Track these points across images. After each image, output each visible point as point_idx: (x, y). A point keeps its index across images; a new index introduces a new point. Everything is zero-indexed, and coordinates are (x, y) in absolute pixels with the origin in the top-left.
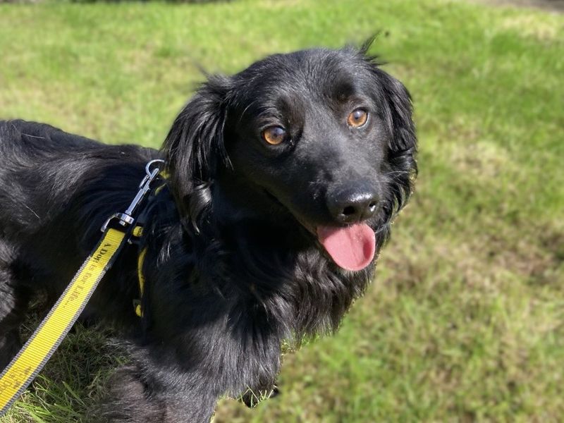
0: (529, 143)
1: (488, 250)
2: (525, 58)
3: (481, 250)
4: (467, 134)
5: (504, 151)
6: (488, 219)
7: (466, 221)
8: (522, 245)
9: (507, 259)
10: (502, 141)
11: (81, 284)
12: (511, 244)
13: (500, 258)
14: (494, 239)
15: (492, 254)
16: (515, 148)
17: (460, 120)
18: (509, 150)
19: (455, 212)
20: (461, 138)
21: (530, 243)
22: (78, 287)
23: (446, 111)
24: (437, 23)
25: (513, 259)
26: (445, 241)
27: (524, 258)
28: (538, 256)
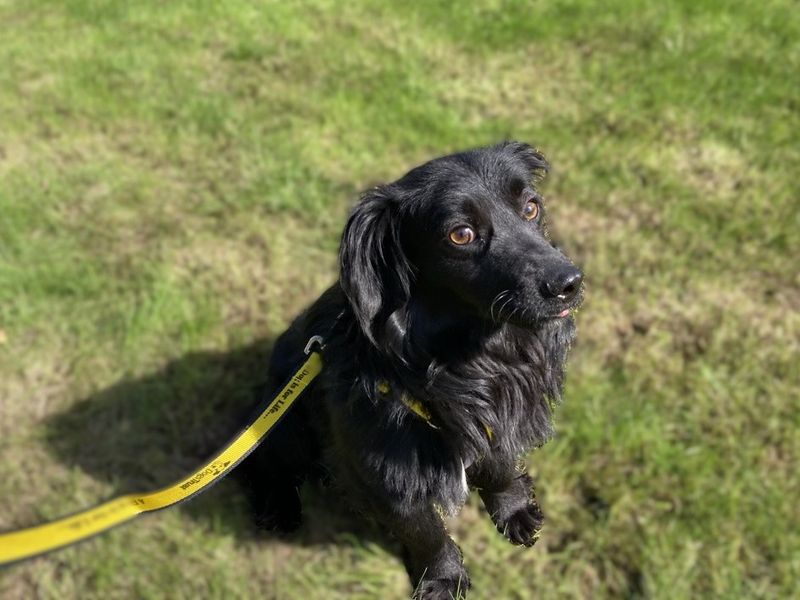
0: (763, 139)
1: (763, 289)
3: (756, 289)
4: (683, 134)
5: (736, 152)
6: (751, 249)
7: (729, 255)
9: (789, 298)
10: (730, 138)
11: (282, 399)
12: (787, 278)
13: (780, 297)
14: (765, 274)
15: (770, 293)
16: (749, 147)
17: (671, 114)
18: (742, 151)
19: (709, 244)
20: (677, 139)
22: (280, 401)
23: (648, 104)
25: (795, 296)
26: (716, 285)
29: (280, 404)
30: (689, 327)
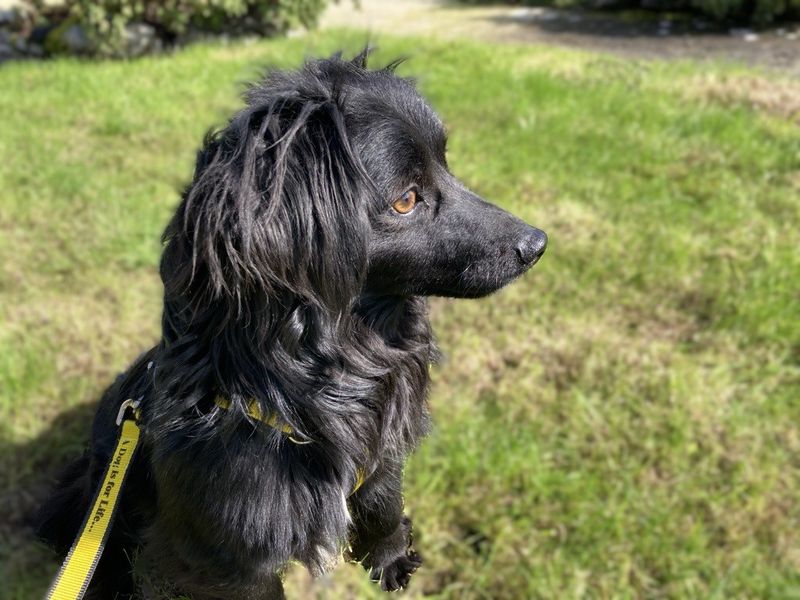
0: (615, 197)
1: (626, 323)
2: (571, 102)
3: (620, 323)
4: (541, 194)
5: (590, 209)
6: (612, 288)
7: (590, 293)
8: (660, 311)
9: (650, 329)
10: (583, 197)
11: (105, 498)
12: (647, 312)
13: (642, 329)
14: (627, 309)
15: (633, 326)
16: (601, 204)
17: (529, 178)
18: (596, 208)
19: (573, 285)
20: (535, 199)
21: (668, 307)
22: (103, 502)
23: (507, 170)
24: (450, 68)
25: (656, 328)
26: (582, 320)
27: (666, 325)
28: (680, 322)
29: (103, 506)
30: (560, 359)
